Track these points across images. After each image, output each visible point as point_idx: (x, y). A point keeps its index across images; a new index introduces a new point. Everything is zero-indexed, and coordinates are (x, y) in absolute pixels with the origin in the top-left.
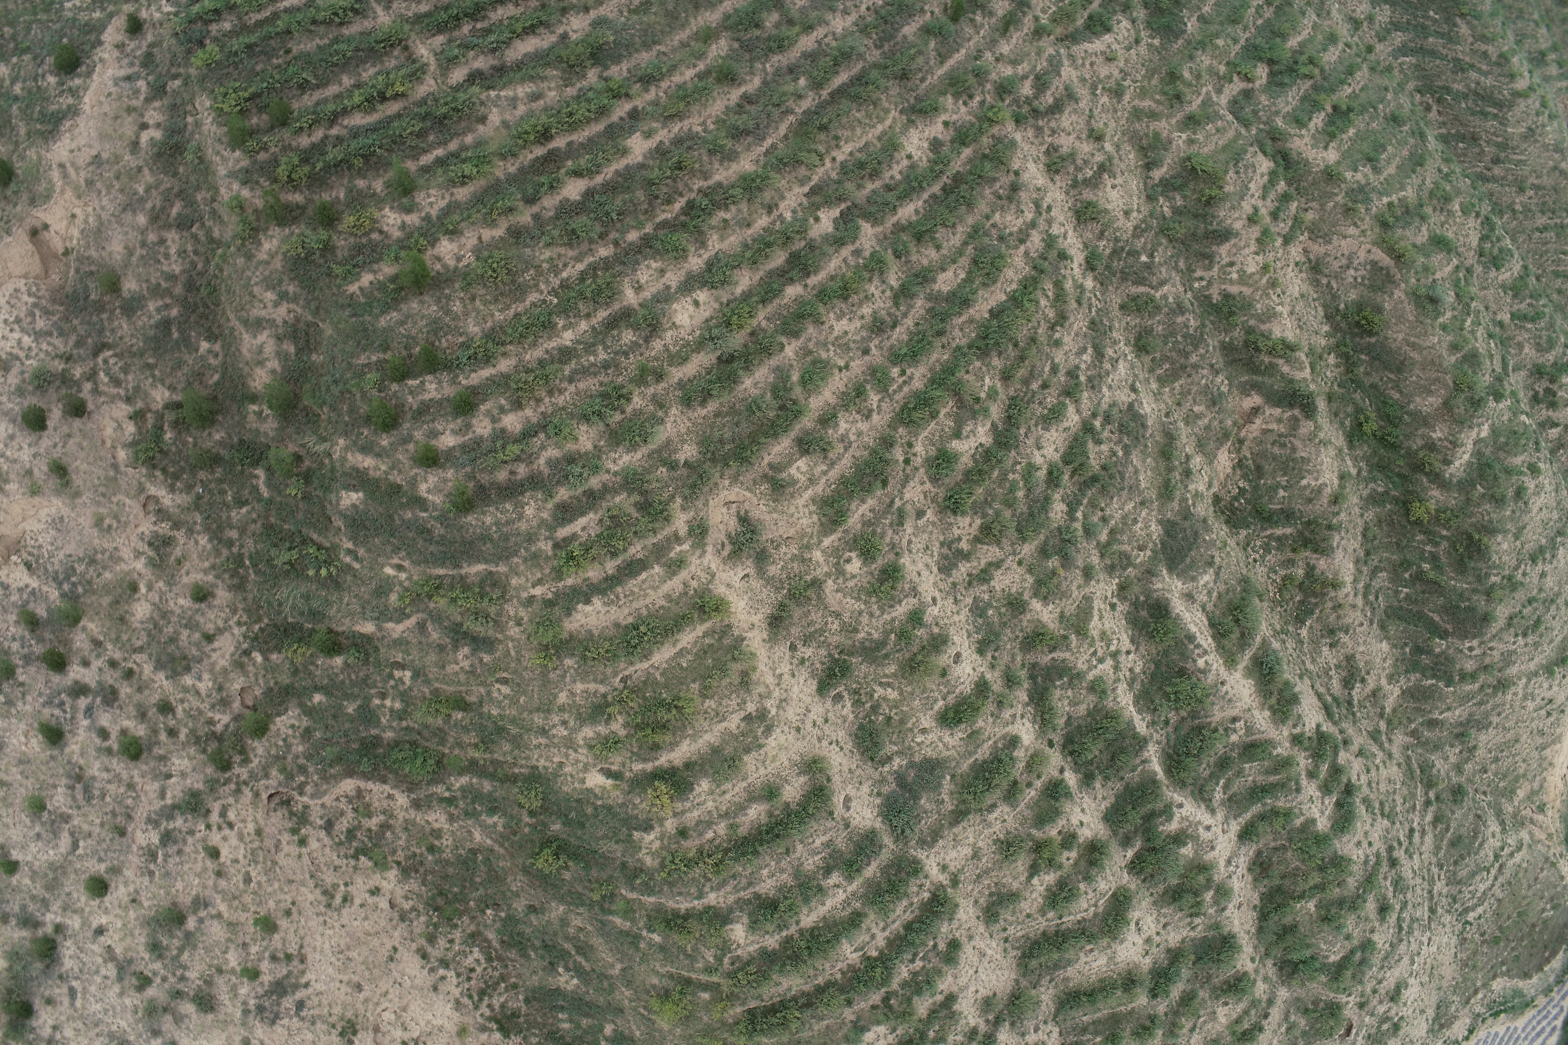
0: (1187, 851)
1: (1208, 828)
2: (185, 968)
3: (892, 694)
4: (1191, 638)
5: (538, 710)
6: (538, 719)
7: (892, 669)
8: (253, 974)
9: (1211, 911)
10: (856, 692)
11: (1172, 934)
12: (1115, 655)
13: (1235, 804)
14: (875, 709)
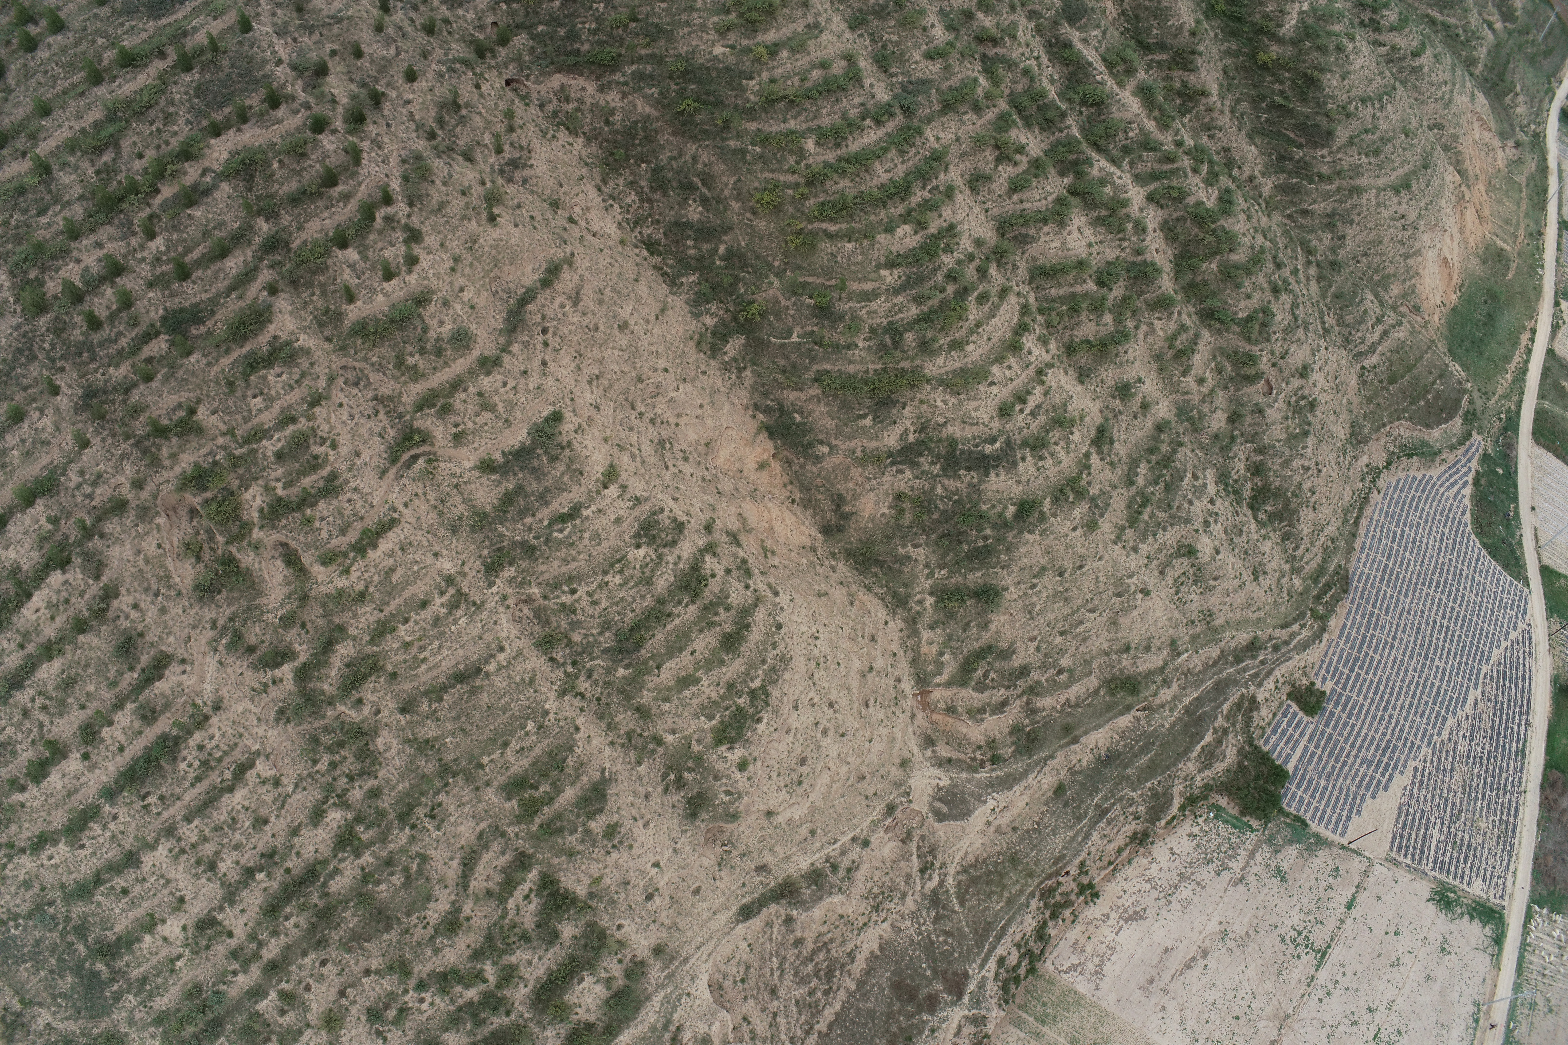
0: (1108, 190)
1: (1120, 178)
2: (455, 136)
3: (895, 38)
4: (1090, 64)
5: (685, 10)
6: (684, 17)
7: (892, 23)
8: (499, 151)
9: (1134, 239)
10: (872, 34)
11: (1108, 251)
12: (1037, 58)
13: (1139, 179)
14: (884, 47)
